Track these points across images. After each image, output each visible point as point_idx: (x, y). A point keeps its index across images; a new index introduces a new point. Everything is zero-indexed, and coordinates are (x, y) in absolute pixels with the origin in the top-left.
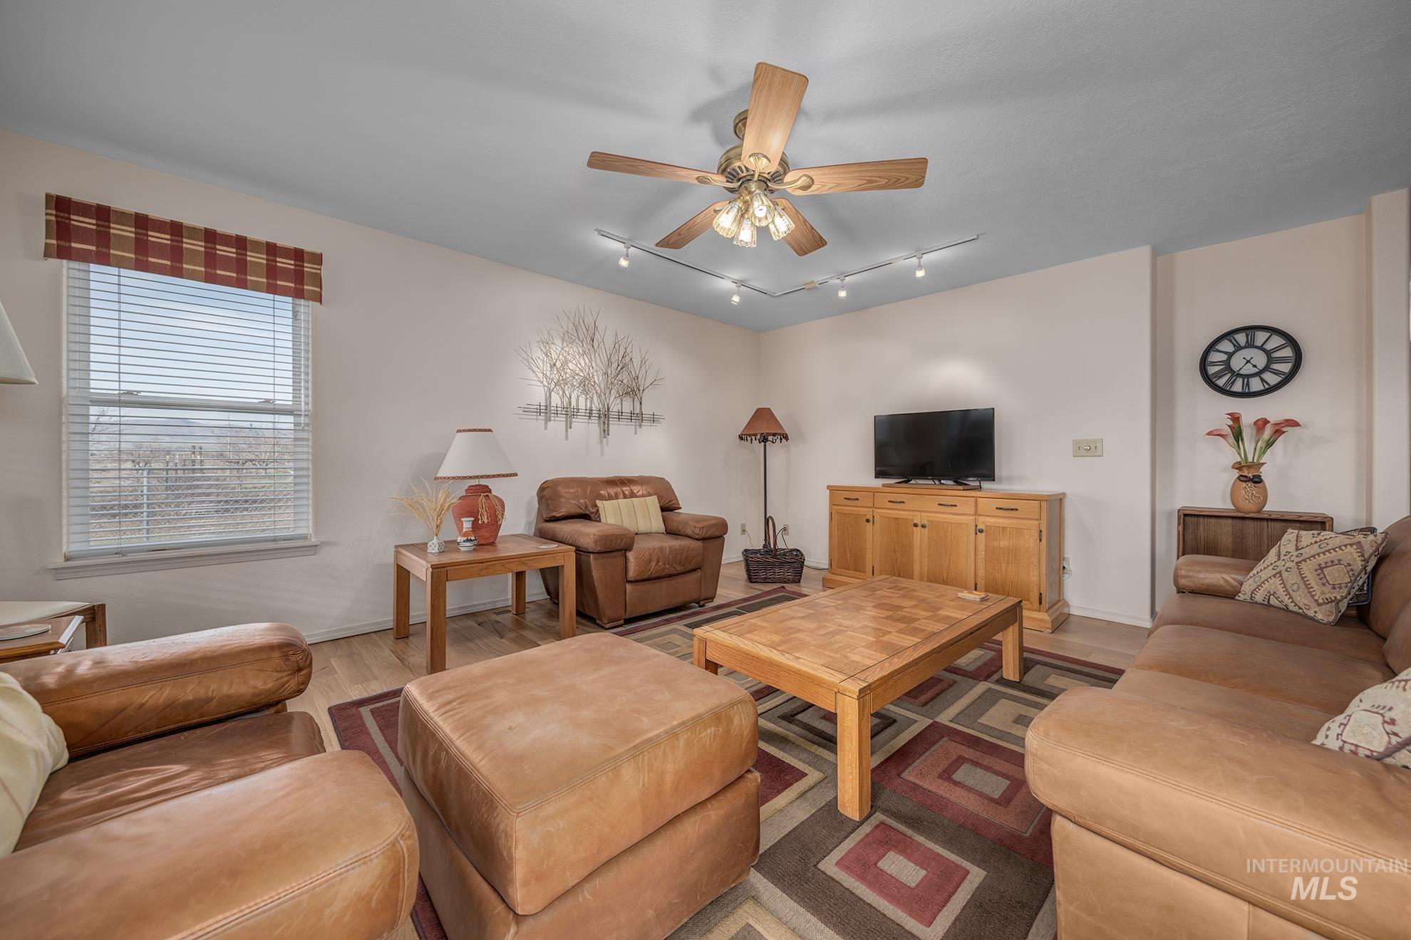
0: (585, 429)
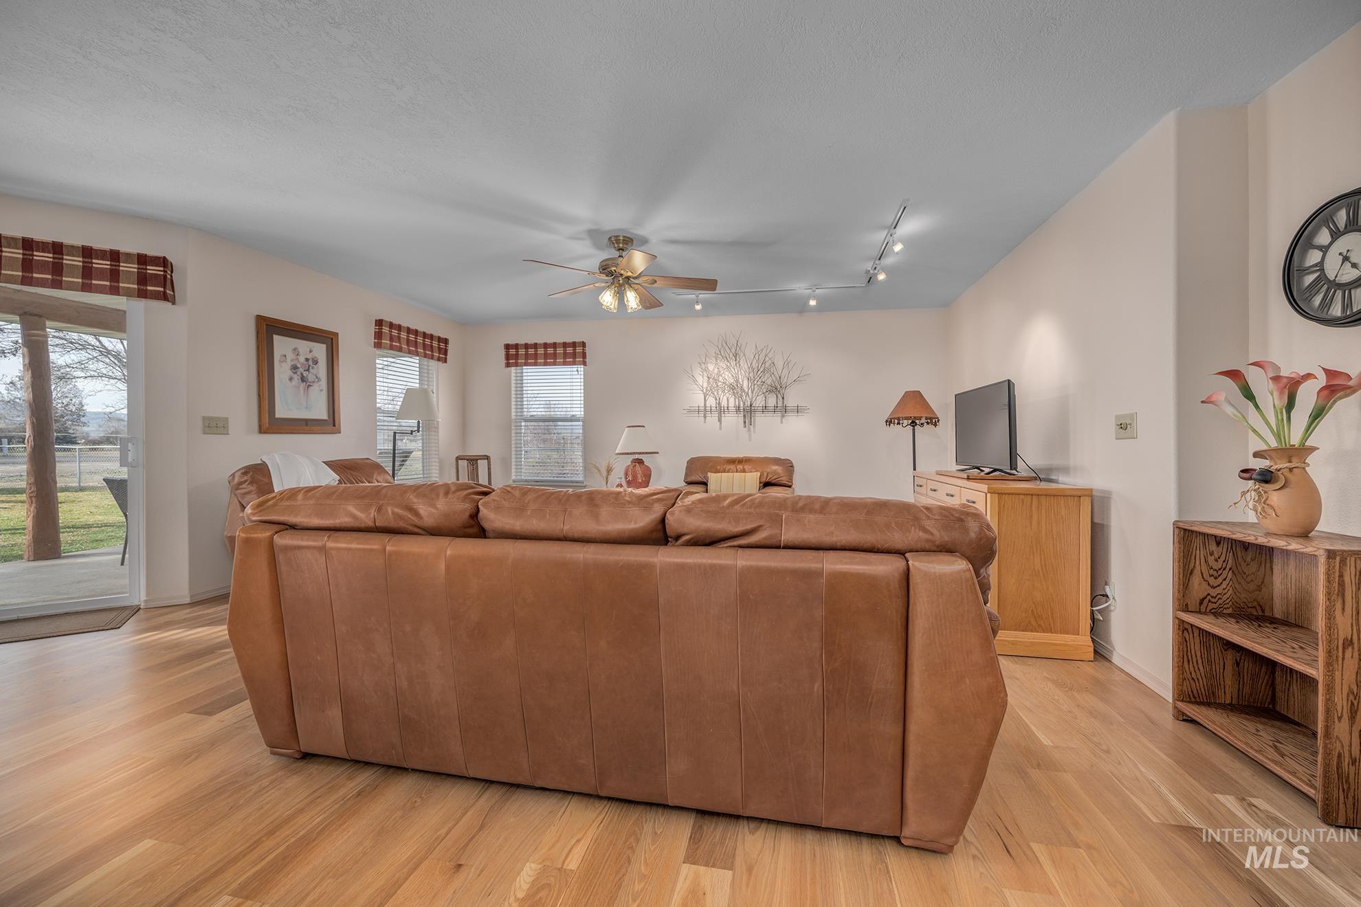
0: (732, 421)
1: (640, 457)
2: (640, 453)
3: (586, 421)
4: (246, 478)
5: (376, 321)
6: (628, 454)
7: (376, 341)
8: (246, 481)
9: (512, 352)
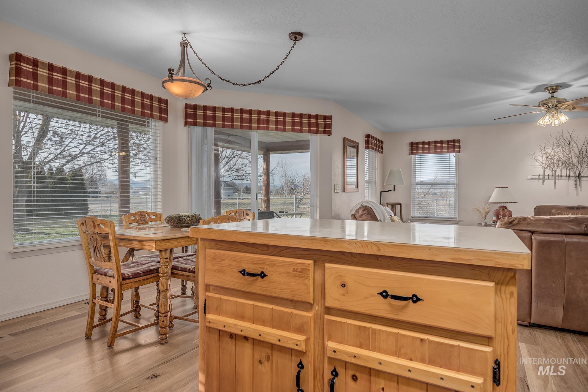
1: (505, 205)
2: (504, 203)
3: (458, 186)
4: (364, 212)
5: (366, 135)
6: (497, 203)
7: (366, 145)
8: (364, 214)
9: (415, 146)
